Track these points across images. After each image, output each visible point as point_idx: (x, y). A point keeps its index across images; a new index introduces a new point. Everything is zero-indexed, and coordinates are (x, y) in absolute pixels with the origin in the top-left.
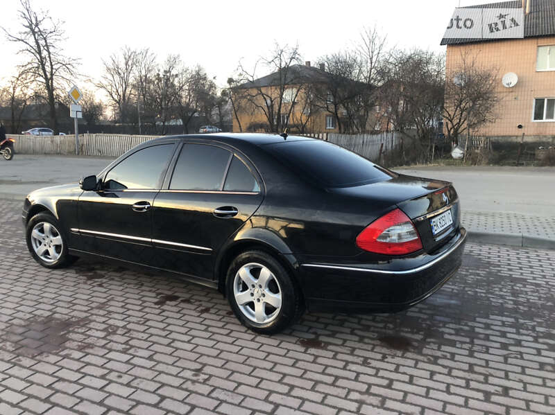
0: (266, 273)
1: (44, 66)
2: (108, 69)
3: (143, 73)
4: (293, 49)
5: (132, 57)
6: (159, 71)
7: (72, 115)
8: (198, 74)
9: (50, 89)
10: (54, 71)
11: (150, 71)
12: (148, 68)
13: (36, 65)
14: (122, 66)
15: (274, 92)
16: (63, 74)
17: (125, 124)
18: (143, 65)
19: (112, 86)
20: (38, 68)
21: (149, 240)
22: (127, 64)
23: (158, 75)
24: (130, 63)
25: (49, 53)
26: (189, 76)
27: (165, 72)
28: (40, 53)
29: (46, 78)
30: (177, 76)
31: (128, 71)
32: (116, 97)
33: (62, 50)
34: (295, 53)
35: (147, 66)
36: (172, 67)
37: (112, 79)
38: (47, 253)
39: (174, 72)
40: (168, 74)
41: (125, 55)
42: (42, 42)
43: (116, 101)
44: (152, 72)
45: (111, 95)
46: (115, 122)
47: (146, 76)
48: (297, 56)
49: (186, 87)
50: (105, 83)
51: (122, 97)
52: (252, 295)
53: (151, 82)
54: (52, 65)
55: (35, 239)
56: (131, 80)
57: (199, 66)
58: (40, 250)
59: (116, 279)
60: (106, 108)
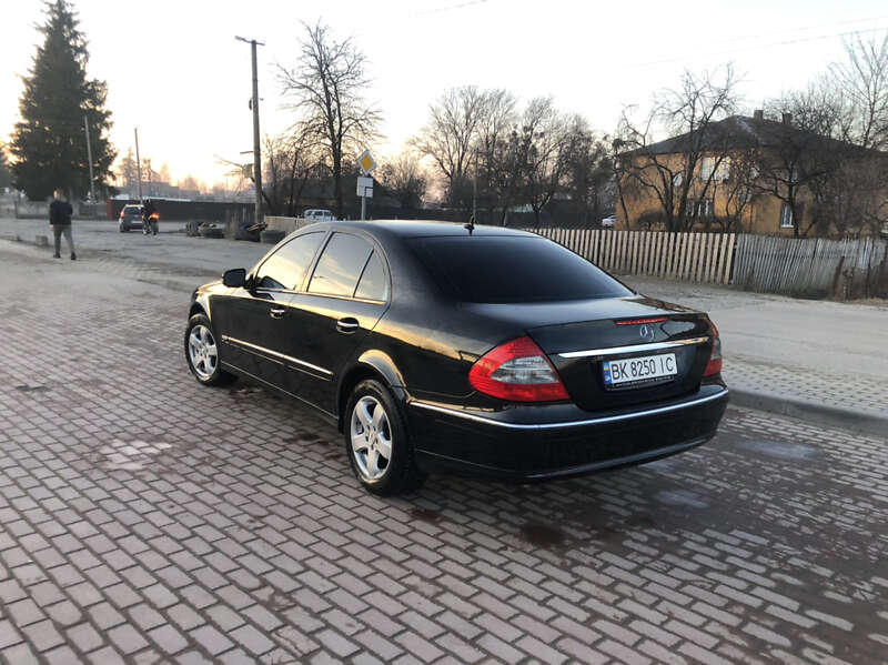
0: (379, 410)
1: (332, 123)
2: (441, 125)
3: (492, 129)
4: (719, 91)
5: (477, 105)
6: (515, 127)
7: (360, 192)
8: (577, 130)
9: (337, 154)
10: (343, 130)
11: (500, 127)
12: (499, 123)
13: (322, 121)
14: (461, 119)
15: (676, 164)
16: (353, 134)
17: (456, 210)
18: (492, 119)
19: (444, 151)
20: (324, 125)
21: (281, 355)
22: (468, 117)
23: (515, 134)
24: (472, 116)
25: (339, 105)
26: (561, 135)
27: (526, 129)
28: (328, 104)
29: (333, 139)
30: (542, 135)
31: (469, 126)
32: (447, 167)
33: (357, 99)
34: (722, 97)
35: (497, 120)
36: (535, 121)
37: (444, 140)
38: (202, 365)
39: (538, 129)
40: (529, 133)
41: (466, 103)
42: (331, 89)
43: (447, 173)
44: (506, 130)
45: (441, 164)
46: (443, 205)
47: (494, 136)
48: (725, 102)
49: (555, 154)
50: (434, 145)
51: (456, 167)
52: (367, 439)
53: (501, 144)
54: (341, 122)
55: (193, 347)
56: (473, 141)
57: (577, 118)
58: (196, 360)
59: (268, 406)
60: (431, 184)
